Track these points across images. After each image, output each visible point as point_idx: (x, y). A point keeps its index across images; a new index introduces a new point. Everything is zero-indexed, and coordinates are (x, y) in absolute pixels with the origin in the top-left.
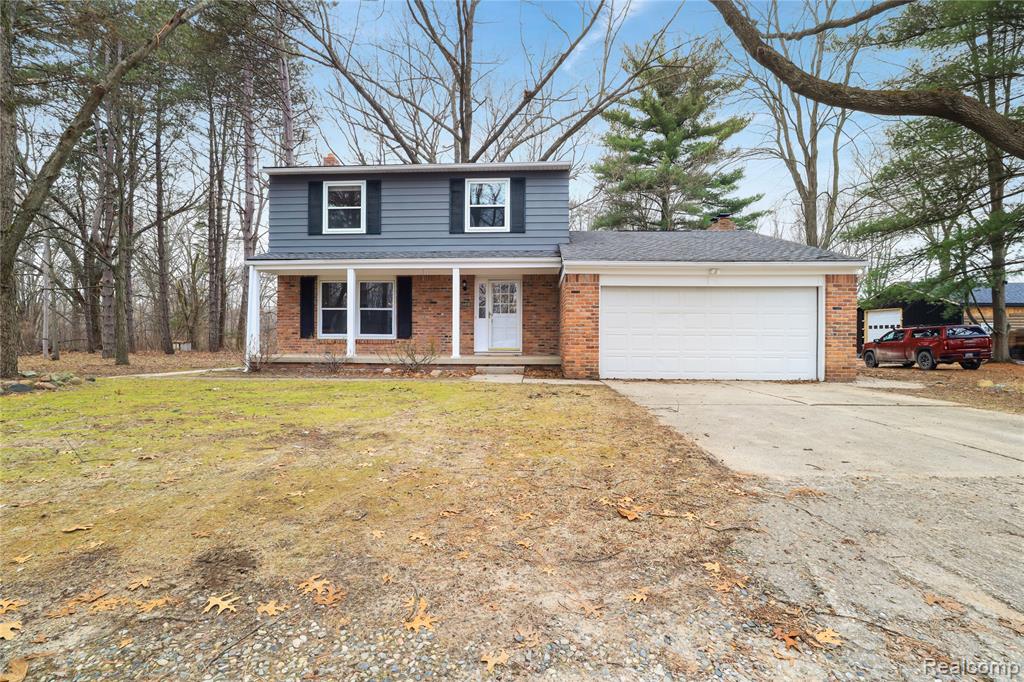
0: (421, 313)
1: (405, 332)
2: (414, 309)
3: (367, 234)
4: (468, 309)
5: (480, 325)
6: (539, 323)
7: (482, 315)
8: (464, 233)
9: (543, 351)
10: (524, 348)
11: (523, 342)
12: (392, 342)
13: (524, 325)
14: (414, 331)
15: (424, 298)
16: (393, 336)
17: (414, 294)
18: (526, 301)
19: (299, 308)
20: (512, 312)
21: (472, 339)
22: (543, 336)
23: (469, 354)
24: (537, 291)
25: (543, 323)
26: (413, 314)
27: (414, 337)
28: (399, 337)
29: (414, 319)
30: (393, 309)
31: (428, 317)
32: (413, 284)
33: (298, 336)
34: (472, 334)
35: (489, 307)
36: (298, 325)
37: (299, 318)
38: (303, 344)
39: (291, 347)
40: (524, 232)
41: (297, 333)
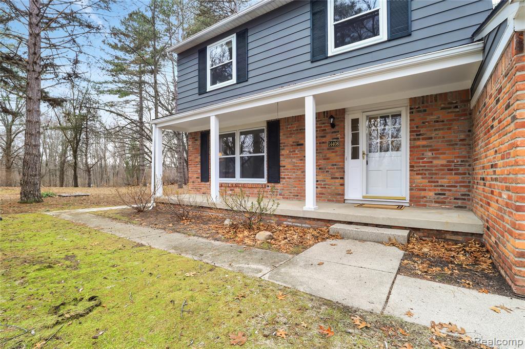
0: (288, 157)
1: (274, 178)
2: (282, 152)
3: (237, 83)
4: (337, 149)
5: (353, 169)
6: (435, 162)
7: (355, 155)
8: (327, 58)
9: (444, 203)
10: (411, 197)
11: (411, 190)
12: (263, 186)
13: (411, 166)
14: (282, 175)
15: (291, 141)
16: (264, 181)
17: (282, 138)
18: (415, 134)
19: (199, 157)
20: (398, 149)
21: (343, 185)
22: (441, 182)
23: (338, 202)
24: (434, 117)
25: (444, 162)
26: (282, 158)
27: (283, 181)
28: (269, 182)
29: (282, 163)
30: (265, 154)
31: (294, 160)
32: (281, 127)
33: (199, 180)
34: (343, 178)
35: (363, 146)
36: (199, 171)
37: (200, 165)
38: (203, 187)
39: (196, 189)
40: (410, 35)
41: (199, 178)
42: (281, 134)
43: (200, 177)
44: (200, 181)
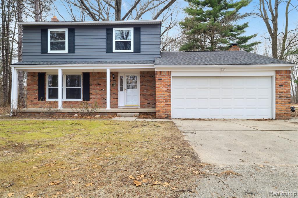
0: (94, 89)
1: (87, 97)
2: (91, 87)
3: (68, 53)
4: (115, 87)
5: (121, 95)
6: (147, 93)
7: (122, 90)
8: (112, 53)
9: (149, 106)
10: (140, 105)
11: (140, 102)
12: (80, 102)
13: (140, 94)
14: (91, 97)
15: (95, 82)
16: (81, 100)
17: (91, 81)
18: (142, 84)
19: (37, 87)
20: (136, 88)
21: (117, 101)
22: (149, 99)
23: (116, 108)
24: (147, 79)
25: (149, 93)
26: (90, 90)
27: (91, 100)
28: (84, 100)
29: (91, 92)
30: (81, 87)
31: (97, 91)
32: (90, 76)
34: (117, 98)
35: (125, 86)
36: (37, 95)
37: (37, 91)
38: (40, 104)
39: (34, 105)
40: (140, 52)
41: (36, 99)
42: (90, 79)
43: (38, 98)
44: (37, 100)
